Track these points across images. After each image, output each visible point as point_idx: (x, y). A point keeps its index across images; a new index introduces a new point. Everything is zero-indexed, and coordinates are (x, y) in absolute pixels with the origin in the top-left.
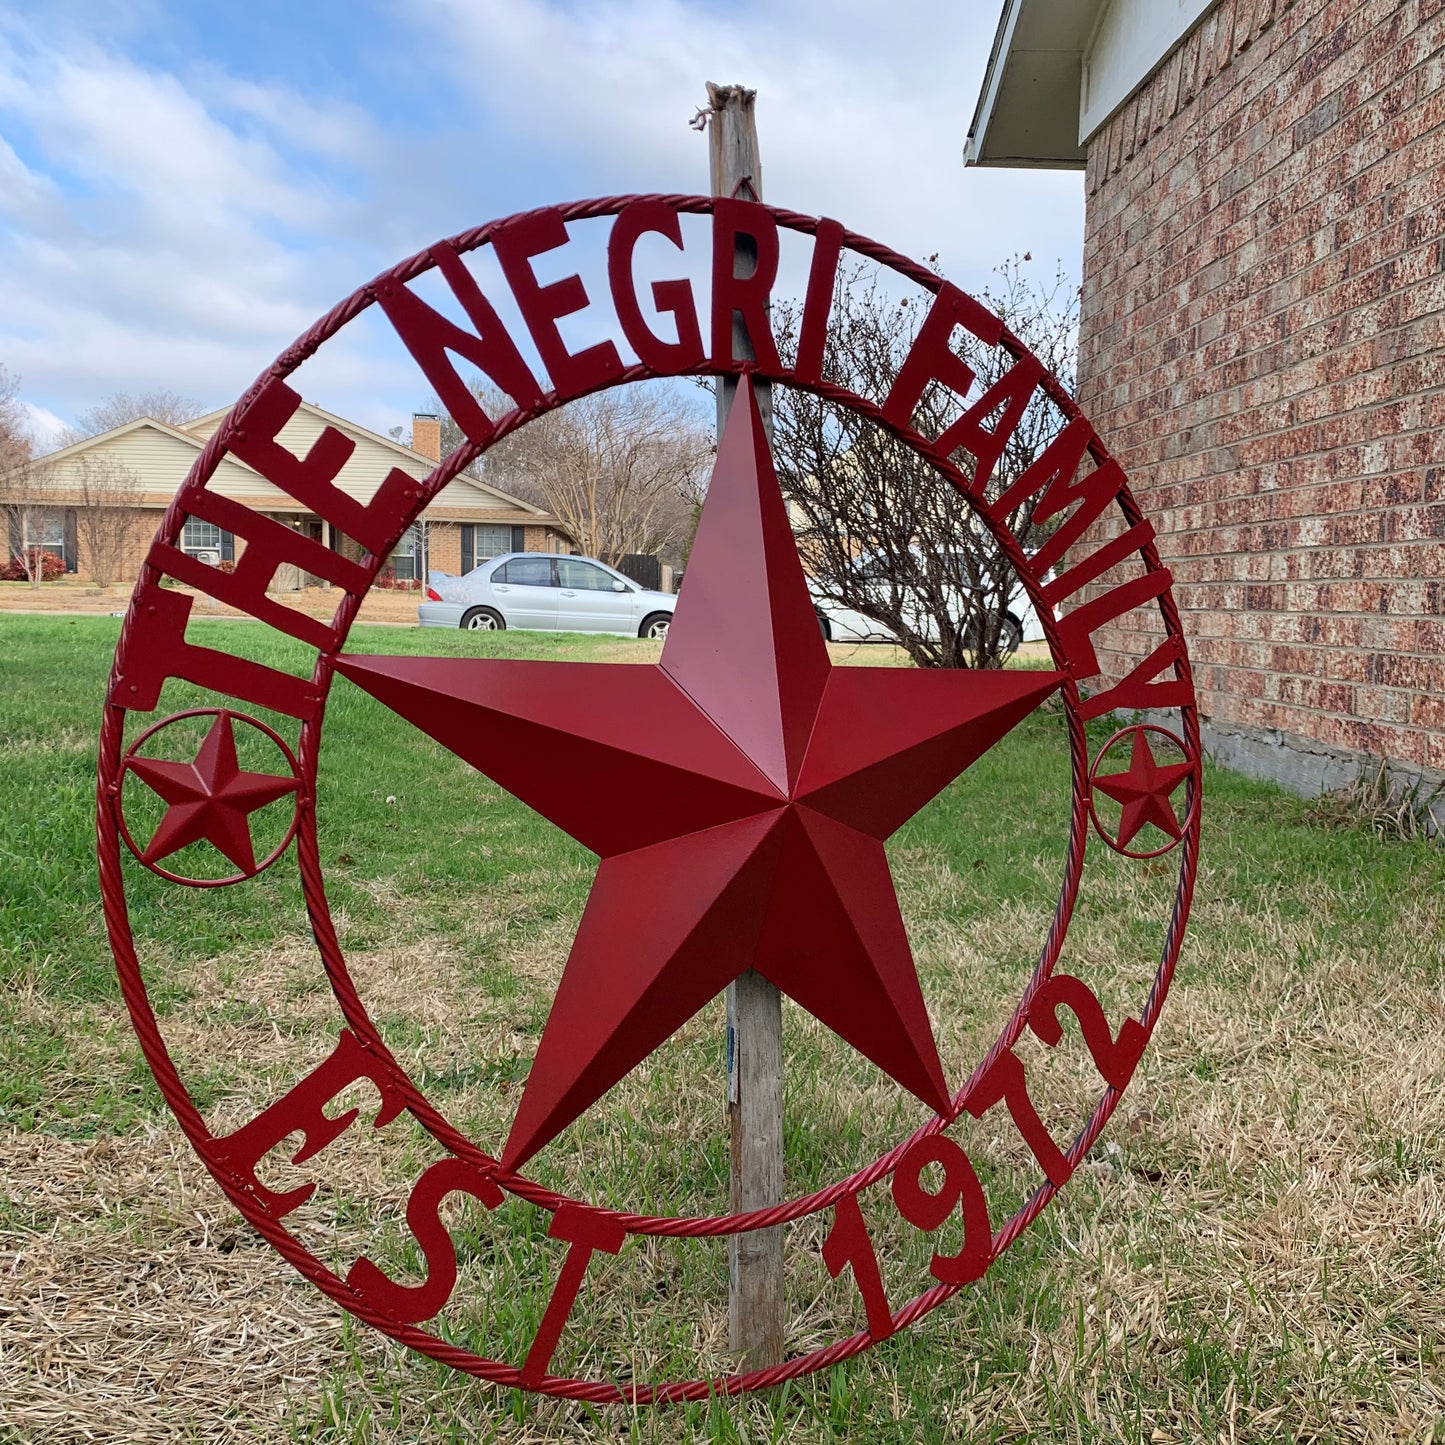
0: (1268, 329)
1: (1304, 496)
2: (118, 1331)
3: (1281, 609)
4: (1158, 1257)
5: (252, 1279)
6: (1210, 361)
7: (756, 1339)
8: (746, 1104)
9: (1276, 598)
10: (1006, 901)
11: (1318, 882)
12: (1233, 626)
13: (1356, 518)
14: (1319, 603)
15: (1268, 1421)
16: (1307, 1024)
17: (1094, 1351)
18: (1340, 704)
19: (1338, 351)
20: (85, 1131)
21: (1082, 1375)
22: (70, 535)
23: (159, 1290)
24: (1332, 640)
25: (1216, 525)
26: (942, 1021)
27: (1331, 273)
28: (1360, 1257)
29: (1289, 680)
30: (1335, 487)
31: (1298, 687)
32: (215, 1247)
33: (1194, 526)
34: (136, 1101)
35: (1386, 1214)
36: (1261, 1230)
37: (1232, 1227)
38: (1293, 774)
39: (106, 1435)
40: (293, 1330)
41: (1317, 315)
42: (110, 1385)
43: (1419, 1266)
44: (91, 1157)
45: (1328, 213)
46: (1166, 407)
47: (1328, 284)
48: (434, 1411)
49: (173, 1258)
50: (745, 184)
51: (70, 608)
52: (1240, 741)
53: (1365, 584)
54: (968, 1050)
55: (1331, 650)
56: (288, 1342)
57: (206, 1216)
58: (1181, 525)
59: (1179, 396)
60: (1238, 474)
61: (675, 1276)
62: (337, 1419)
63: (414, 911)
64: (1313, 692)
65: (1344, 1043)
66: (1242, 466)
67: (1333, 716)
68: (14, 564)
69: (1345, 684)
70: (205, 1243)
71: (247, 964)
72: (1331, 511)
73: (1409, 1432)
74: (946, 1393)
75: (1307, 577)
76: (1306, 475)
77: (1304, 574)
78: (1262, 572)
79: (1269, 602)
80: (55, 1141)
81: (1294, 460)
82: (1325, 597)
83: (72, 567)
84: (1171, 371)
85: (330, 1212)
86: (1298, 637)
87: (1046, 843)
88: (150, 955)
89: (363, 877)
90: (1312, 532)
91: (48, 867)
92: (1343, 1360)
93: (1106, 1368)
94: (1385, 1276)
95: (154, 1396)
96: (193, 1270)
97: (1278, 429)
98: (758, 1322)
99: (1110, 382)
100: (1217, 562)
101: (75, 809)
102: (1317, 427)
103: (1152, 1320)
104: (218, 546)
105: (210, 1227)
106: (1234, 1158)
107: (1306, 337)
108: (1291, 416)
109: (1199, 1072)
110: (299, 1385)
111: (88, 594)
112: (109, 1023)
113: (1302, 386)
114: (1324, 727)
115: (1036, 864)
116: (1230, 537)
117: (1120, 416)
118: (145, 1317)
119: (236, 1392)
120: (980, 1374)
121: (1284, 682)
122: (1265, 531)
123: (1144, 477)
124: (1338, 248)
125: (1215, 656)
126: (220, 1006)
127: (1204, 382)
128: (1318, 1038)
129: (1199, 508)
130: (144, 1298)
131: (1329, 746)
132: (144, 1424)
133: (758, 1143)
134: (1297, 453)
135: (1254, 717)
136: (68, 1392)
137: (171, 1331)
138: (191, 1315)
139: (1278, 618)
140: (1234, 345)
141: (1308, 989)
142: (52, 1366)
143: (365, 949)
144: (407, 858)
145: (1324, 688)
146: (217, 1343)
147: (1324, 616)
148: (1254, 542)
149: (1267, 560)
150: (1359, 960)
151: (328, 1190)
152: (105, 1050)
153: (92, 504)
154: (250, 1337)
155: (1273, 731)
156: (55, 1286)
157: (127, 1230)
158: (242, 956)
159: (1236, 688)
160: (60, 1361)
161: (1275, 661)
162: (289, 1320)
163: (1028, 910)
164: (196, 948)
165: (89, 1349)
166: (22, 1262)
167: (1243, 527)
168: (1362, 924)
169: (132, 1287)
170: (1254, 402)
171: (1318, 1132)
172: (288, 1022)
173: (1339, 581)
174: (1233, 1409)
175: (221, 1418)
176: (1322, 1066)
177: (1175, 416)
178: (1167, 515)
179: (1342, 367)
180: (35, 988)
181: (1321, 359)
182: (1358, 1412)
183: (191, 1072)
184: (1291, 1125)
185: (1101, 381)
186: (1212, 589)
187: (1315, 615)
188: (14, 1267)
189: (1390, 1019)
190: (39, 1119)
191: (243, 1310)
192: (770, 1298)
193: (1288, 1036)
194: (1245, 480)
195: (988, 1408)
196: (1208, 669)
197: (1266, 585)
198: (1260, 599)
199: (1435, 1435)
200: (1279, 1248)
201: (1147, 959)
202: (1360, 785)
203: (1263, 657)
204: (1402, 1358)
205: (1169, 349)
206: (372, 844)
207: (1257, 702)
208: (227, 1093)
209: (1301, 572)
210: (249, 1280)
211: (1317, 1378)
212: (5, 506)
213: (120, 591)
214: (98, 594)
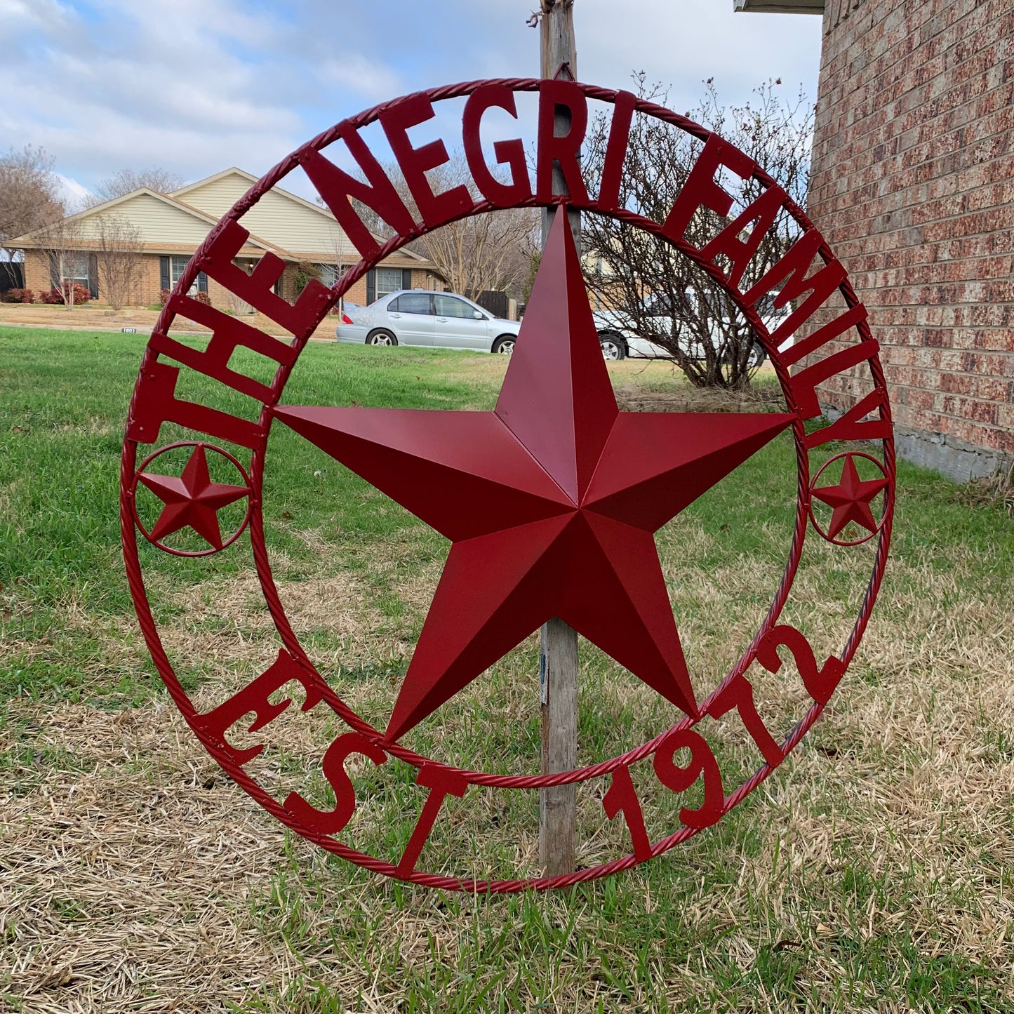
0: (950, 141)
1: (969, 266)
2: (138, 840)
3: (949, 347)
4: (830, 808)
5: (225, 808)
6: (907, 164)
7: (556, 857)
8: (553, 705)
9: (945, 339)
10: (742, 555)
11: (962, 545)
12: (914, 358)
13: (1006, 283)
14: (976, 343)
15: (895, 921)
16: (945, 648)
17: (782, 871)
18: (987, 417)
19: (1000, 159)
20: (114, 704)
21: (773, 887)
22: (93, 272)
23: (165, 814)
24: (983, 371)
25: (905, 284)
26: (692, 640)
27: (999, 100)
28: (967, 812)
29: (951, 398)
30: (992, 259)
31: (957, 403)
32: (201, 785)
33: (889, 284)
34: (146, 684)
35: (988, 782)
36: (901, 792)
37: (882, 789)
38: (951, 465)
39: (132, 907)
40: (252, 842)
41: (987, 132)
42: (135, 875)
43: (1006, 819)
44: (119, 723)
45: (999, 55)
46: (874, 197)
47: (996, 108)
48: (344, 898)
49: (173, 793)
50: (565, 68)
51: (94, 324)
52: (915, 440)
53: (1009, 331)
54: (708, 661)
55: (983, 378)
56: (249, 850)
57: (194, 765)
58: (880, 283)
59: (883, 187)
60: (923, 247)
61: (504, 812)
62: (281, 902)
63: (333, 554)
64: (968, 408)
65: (970, 661)
66: (926, 241)
67: (981, 425)
68: (54, 292)
69: (991, 402)
70: (194, 783)
71: (221, 589)
72: (988, 277)
73: (989, 931)
74: (682, 896)
75: (968, 324)
76: (972, 250)
77: (966, 322)
78: (936, 320)
79: (940, 342)
80: (94, 710)
81: (963, 239)
82: (980, 340)
83: (94, 295)
84: (878, 170)
85: (276, 763)
86: (960, 368)
87: (773, 513)
88: (154, 583)
89: (299, 528)
90: (973, 292)
91: (85, 519)
92: (949, 881)
93: (790, 883)
94: (983, 825)
95: (163, 883)
96: (187, 800)
97: (953, 215)
98: (558, 846)
99: (834, 174)
100: (905, 311)
101: (102, 477)
102: (982, 215)
103: (823, 852)
105: (197, 772)
106: (887, 741)
107: (977, 148)
108: (963, 206)
109: (868, 680)
110: (256, 878)
111: (106, 314)
112: (128, 629)
113: (972, 184)
114: (974, 434)
115: (764, 529)
116: (915, 293)
117: (840, 201)
118: (155, 831)
119: (215, 882)
120: (705, 884)
121: (948, 399)
122: (940, 290)
123: (855, 247)
124: (1005, 81)
125: (900, 379)
126: (203, 619)
127: (901, 179)
128: (953, 657)
129: (894, 271)
130: (155, 818)
131: (977, 446)
132: (157, 900)
133: (560, 730)
134: (966, 234)
135: (925, 423)
136: (107, 878)
137: (173, 840)
138: (185, 830)
139: (946, 353)
140: (925, 152)
141: (948, 623)
142: (96, 861)
143: (300, 580)
144: (329, 514)
145: (976, 405)
146: (203, 849)
147: (979, 353)
148: (931, 298)
149: (940, 311)
150: (986, 602)
151: (275, 748)
152: (126, 649)
153: (108, 250)
154: (224, 846)
155: (938, 434)
156: (97, 808)
157: (143, 773)
158: (217, 584)
159: (914, 402)
160: (102, 858)
161: (943, 384)
162: (250, 835)
163: (757, 562)
164: (186, 578)
165: (120, 851)
166: (75, 792)
167: (924, 286)
168: (990, 576)
169: (147, 811)
170: (937, 194)
171: (946, 725)
172: (248, 631)
173: (991, 328)
174: (872, 912)
175: (206, 899)
176: (953, 678)
177: (880, 202)
178: (870, 275)
179: (1002, 171)
180: (78, 604)
181: (987, 164)
182: (956, 917)
183: (184, 665)
184: (928, 719)
185: (828, 174)
186: (900, 330)
187: (972, 352)
188: (70, 796)
189: (1003, 645)
190: (83, 695)
191: (220, 828)
192: (567, 831)
193: (931, 656)
194: (927, 252)
195: (709, 907)
196: (894, 388)
197: (939, 329)
198: (934, 339)
199: (1006, 934)
200: (912, 804)
201: (838, 598)
202: (997, 475)
203: (934, 380)
204: (989, 881)
205: (878, 153)
206: (305, 504)
207: (928, 413)
208: (207, 680)
209: (964, 321)
210: (223, 808)
211: (930, 894)
212: (47, 251)
213: (129, 312)
214: (113, 315)
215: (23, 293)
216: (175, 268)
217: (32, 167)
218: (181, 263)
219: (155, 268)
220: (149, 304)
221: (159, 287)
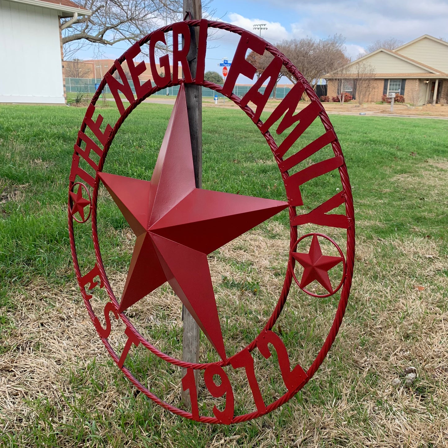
8: (185, 322)
22: (355, 88)
51: (349, 111)
68: (337, 97)
83: (354, 98)
104: (399, 91)
111: (356, 107)
153: (360, 78)
212: (336, 79)
213: (365, 105)
214: (358, 107)
215: (325, 98)
216: (390, 85)
217: (336, 44)
218: (393, 82)
219: (381, 85)
220: (377, 101)
221: (382, 93)
